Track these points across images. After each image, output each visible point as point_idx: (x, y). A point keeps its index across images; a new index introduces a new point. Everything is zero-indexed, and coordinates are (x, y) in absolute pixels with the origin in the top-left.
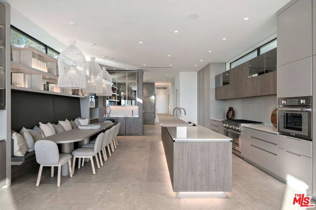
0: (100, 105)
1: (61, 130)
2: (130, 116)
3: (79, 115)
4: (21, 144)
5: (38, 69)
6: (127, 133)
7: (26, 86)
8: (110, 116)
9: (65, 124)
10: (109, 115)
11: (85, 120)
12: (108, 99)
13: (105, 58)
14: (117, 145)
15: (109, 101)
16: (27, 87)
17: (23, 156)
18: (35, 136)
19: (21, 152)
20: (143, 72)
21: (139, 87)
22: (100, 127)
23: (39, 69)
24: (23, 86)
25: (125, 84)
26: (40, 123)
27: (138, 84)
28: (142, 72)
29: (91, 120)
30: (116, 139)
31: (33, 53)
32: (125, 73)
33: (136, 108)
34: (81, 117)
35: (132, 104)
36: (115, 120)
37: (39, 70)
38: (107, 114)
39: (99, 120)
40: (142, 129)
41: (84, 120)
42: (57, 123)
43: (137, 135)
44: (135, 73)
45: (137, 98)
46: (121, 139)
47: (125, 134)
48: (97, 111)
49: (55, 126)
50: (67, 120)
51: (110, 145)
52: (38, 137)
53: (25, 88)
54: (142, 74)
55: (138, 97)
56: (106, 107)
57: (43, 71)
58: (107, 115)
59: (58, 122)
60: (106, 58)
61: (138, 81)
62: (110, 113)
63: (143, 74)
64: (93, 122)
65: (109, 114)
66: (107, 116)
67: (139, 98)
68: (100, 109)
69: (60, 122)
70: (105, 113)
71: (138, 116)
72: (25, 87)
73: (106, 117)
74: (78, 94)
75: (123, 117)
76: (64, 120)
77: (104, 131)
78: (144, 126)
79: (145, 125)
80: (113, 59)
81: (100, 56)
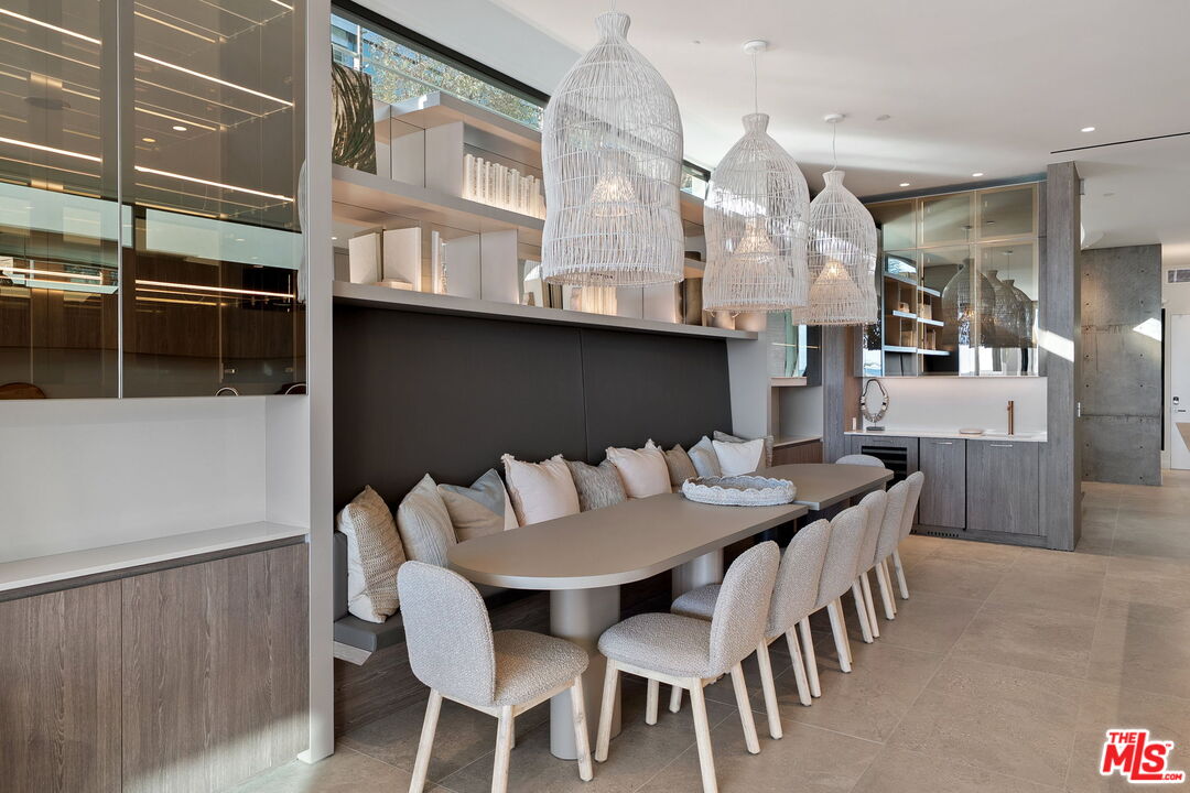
0: (832, 373)
1: (611, 495)
2: (995, 432)
3: (721, 423)
4: (376, 562)
5: (497, 206)
6: (975, 523)
7: (431, 282)
8: (881, 429)
9: (640, 467)
10: (879, 425)
11: (746, 444)
12: (874, 344)
13: (837, 121)
14: (905, 594)
15: (886, 352)
16: (438, 288)
17: (378, 620)
18: (469, 522)
19: (374, 601)
20: (1078, 181)
21: (1054, 268)
22: (790, 493)
23: (499, 203)
24: (418, 285)
25: (968, 262)
26: (507, 459)
27: (1044, 252)
28: (1071, 183)
29: (775, 449)
30: (898, 563)
31: (468, 129)
32: (967, 201)
33: (1033, 390)
34: (729, 432)
35: (1025, 368)
36: (905, 449)
37: (502, 207)
38: (869, 417)
39: (826, 447)
40: (1069, 515)
41: (738, 446)
42: (596, 460)
43: (1040, 543)
44: (1027, 195)
45: (1036, 327)
46: (937, 555)
47: (963, 532)
48: (817, 401)
49: (585, 472)
50: (650, 444)
51: (848, 601)
52: (482, 523)
53: (431, 295)
54: (1070, 192)
55: (1045, 326)
56: (865, 382)
57: (523, 211)
58: (866, 424)
59: (604, 456)
60: (844, 120)
61: (1043, 238)
62: (882, 412)
63: (1078, 192)
64: (784, 456)
65: (880, 416)
66: (868, 429)
67: (1051, 331)
68: (829, 394)
69: (612, 453)
70: (860, 415)
71: (1042, 436)
72: (427, 291)
73: (865, 432)
74: (714, 319)
75: (958, 436)
76: (637, 445)
77: (829, 511)
78: (1085, 486)
79: (1097, 480)
80: (883, 123)
81: (807, 115)
